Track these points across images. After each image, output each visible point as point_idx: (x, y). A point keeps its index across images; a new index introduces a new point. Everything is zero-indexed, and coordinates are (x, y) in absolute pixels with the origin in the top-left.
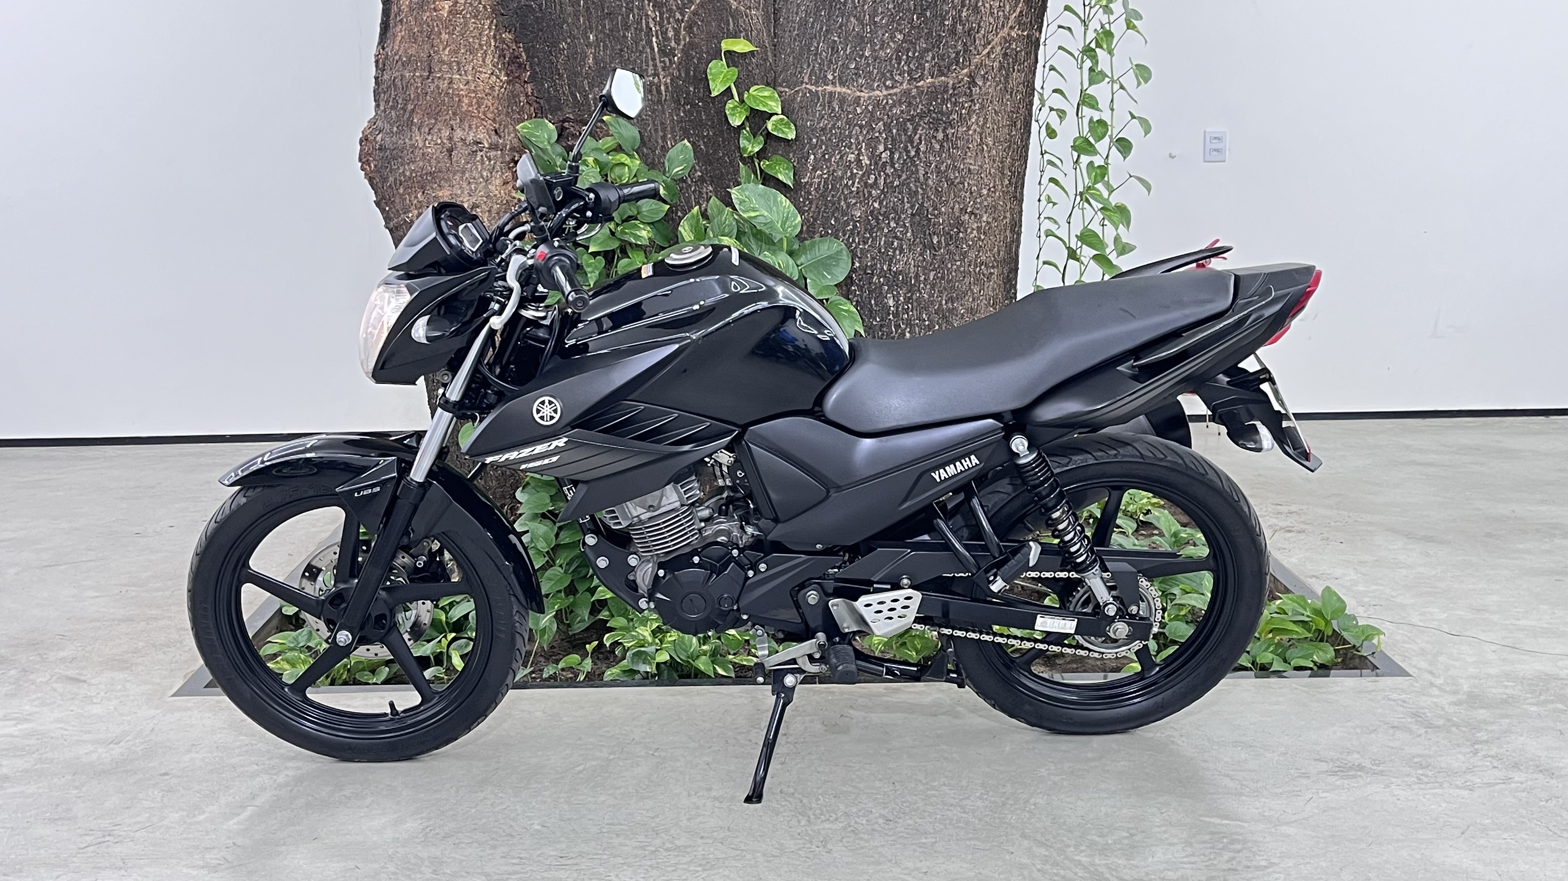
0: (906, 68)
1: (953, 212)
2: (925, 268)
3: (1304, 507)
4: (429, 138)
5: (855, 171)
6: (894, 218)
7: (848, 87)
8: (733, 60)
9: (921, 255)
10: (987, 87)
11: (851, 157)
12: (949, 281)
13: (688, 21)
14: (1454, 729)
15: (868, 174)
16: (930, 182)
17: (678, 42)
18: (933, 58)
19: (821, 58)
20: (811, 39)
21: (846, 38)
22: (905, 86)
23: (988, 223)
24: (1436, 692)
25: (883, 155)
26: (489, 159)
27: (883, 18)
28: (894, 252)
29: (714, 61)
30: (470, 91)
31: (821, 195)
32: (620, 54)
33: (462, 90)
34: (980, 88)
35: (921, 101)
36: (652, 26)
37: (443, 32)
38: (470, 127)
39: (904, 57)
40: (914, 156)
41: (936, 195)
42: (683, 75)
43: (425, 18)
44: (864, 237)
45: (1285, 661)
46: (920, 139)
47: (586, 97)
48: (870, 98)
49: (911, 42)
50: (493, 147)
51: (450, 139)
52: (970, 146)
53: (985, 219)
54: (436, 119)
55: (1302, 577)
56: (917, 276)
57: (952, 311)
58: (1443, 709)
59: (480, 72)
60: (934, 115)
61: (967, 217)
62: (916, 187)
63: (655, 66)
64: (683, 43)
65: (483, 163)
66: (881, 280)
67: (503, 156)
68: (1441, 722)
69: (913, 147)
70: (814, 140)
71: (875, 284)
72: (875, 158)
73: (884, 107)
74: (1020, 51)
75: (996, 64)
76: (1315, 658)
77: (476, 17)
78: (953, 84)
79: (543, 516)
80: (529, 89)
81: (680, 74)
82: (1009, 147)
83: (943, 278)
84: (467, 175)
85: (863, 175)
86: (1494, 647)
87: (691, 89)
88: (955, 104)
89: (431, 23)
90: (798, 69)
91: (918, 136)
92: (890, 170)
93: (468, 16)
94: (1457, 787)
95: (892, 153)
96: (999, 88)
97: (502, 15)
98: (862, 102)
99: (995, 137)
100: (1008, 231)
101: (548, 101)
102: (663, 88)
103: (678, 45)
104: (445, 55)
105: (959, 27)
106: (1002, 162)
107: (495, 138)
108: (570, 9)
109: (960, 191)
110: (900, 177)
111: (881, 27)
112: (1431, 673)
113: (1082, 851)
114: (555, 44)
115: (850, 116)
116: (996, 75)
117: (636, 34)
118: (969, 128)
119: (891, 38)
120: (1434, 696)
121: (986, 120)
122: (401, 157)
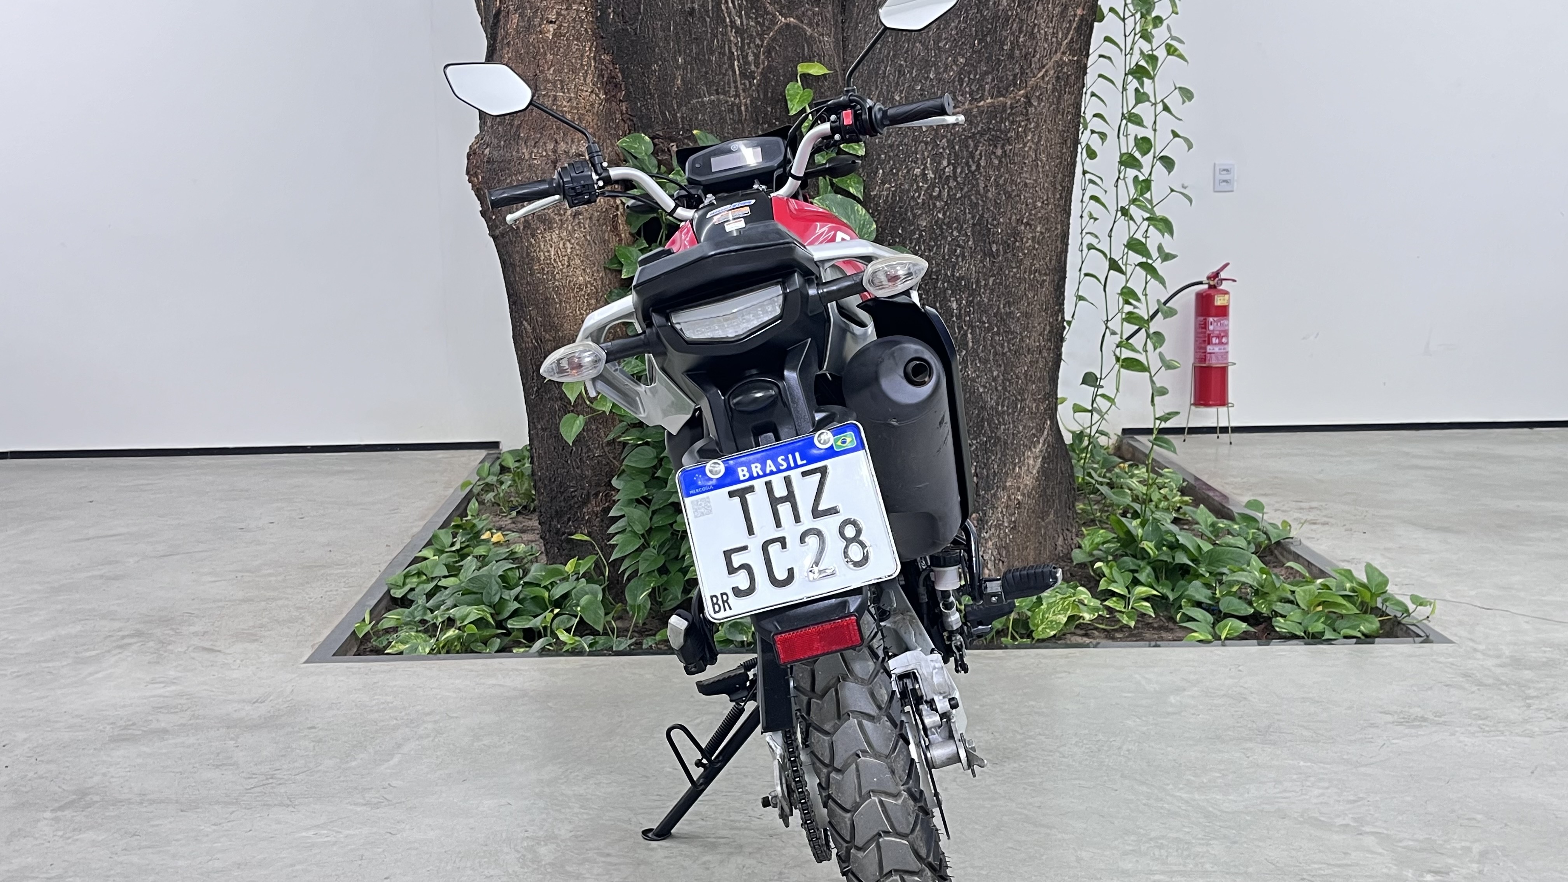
0: (967, 89)
1: (1010, 224)
2: (985, 274)
3: (1323, 504)
4: (536, 151)
5: (921, 184)
6: (956, 228)
8: (807, 82)
9: (982, 262)
10: (1041, 107)
11: (917, 171)
12: (1006, 287)
13: (766, 47)
14: (1504, 687)
15: (932, 186)
16: (990, 195)
17: (757, 66)
18: (993, 80)
19: (889, 81)
20: (879, 63)
21: (912, 63)
22: (967, 106)
23: (1041, 233)
24: (1479, 656)
25: (947, 170)
27: (946, 44)
28: (957, 259)
29: (791, 84)
30: (572, 107)
31: (890, 206)
32: (705, 76)
33: (565, 106)
34: (1036, 109)
35: (981, 120)
36: (734, 50)
37: (548, 54)
38: (573, 142)
39: (966, 79)
40: (975, 171)
41: (995, 208)
42: (762, 97)
43: (531, 41)
44: (929, 245)
45: (1334, 630)
46: (980, 154)
47: (675, 116)
49: (972, 65)
51: (555, 151)
52: (1027, 161)
53: (1038, 229)
54: (542, 134)
55: (1335, 562)
56: (978, 282)
57: (1010, 314)
58: (1490, 670)
59: (582, 90)
60: (993, 133)
61: (1023, 227)
62: (977, 199)
63: (736, 87)
64: (762, 66)
66: (946, 284)
68: (1491, 681)
69: (974, 162)
70: (883, 156)
71: (940, 288)
72: (939, 172)
74: (1071, 75)
75: (1050, 86)
76: (1362, 628)
77: (578, 39)
78: (1011, 104)
79: (638, 501)
80: (624, 108)
81: (759, 96)
82: (1061, 163)
83: (1000, 284)
85: (928, 188)
86: (1526, 619)
87: (769, 109)
88: (1012, 123)
89: (537, 45)
90: (867, 92)
91: (978, 152)
92: (952, 184)
93: (571, 38)
94: (1518, 735)
95: (955, 168)
96: (1051, 108)
97: (602, 37)
99: (1049, 154)
100: (1059, 242)
101: (640, 119)
102: (743, 108)
103: (758, 68)
104: (550, 74)
105: (1017, 52)
106: (1054, 177)
108: (661, 34)
109: (1017, 202)
110: (962, 189)
111: (945, 52)
112: (1471, 640)
113: (1182, 789)
114: (649, 66)
115: (916, 134)
116: (1049, 96)
117: (720, 58)
118: (1025, 145)
119: (954, 61)
120: (1478, 659)
121: (1040, 137)
122: (508, 169)
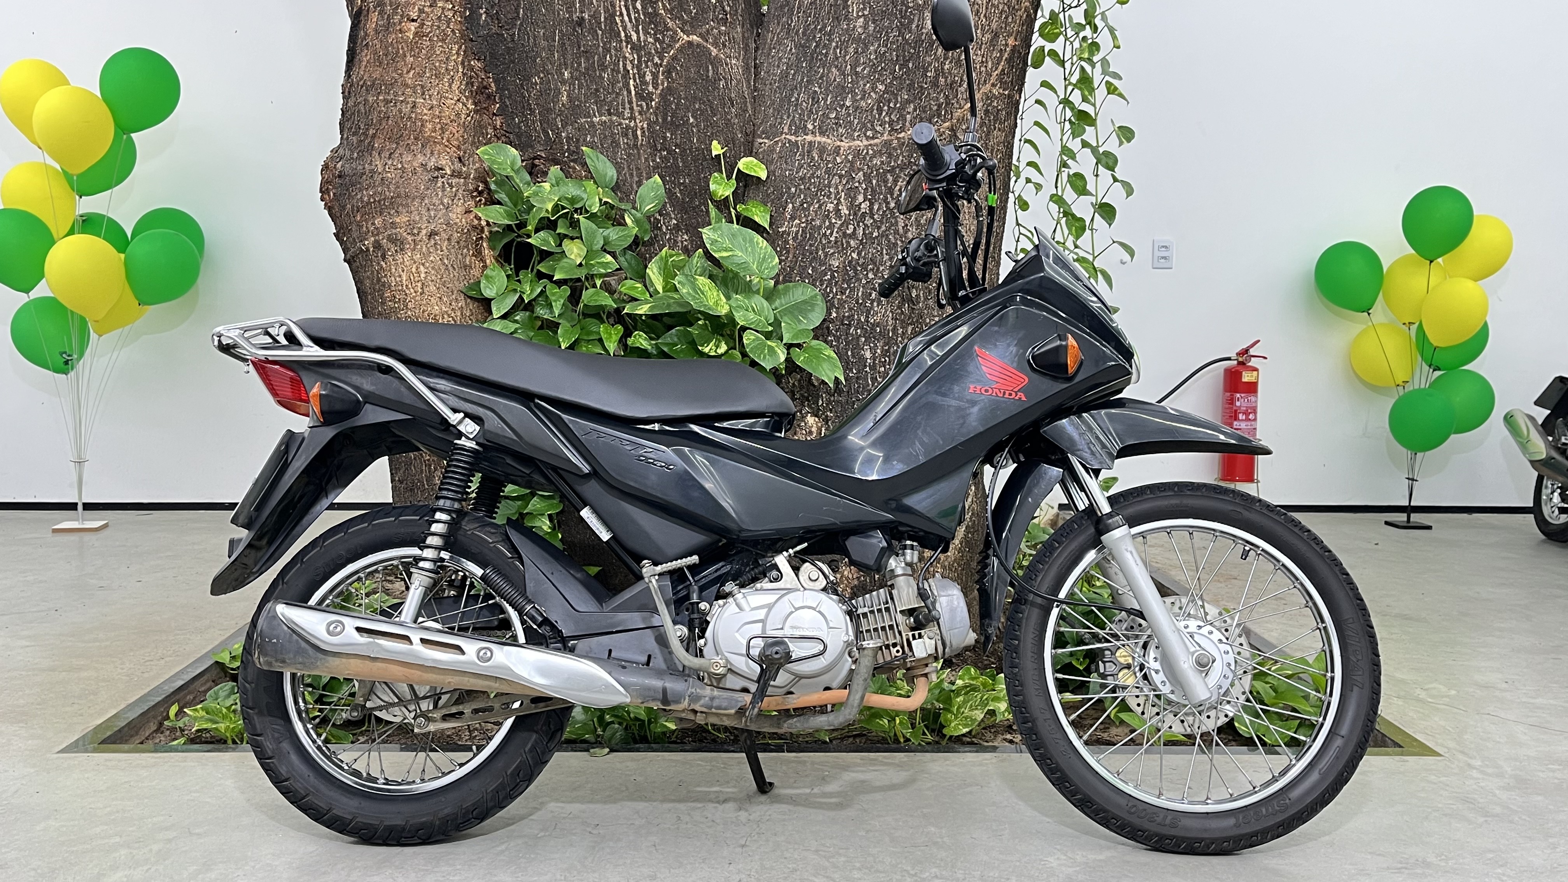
0: (887, 119)
2: (903, 321)
4: (390, 162)
5: (834, 221)
6: (872, 270)
7: (828, 136)
11: (830, 207)
13: (666, 66)
14: (1516, 819)
15: (846, 223)
17: (655, 86)
18: (915, 110)
19: (801, 109)
20: (792, 90)
21: (827, 89)
22: (886, 137)
25: (863, 206)
26: (451, 186)
27: (865, 68)
28: (872, 303)
30: (434, 116)
31: (800, 244)
32: (595, 94)
33: (426, 114)
35: (902, 153)
36: (629, 68)
37: (408, 55)
38: (432, 153)
39: (886, 108)
40: (894, 208)
42: (660, 120)
43: (390, 41)
44: (842, 288)
46: (900, 190)
47: (558, 135)
48: (850, 148)
49: (893, 93)
50: (456, 174)
51: (411, 163)
54: (398, 144)
56: (895, 329)
58: (1493, 794)
59: (447, 98)
60: (915, 167)
62: (896, 239)
63: (631, 109)
64: (661, 87)
65: (444, 190)
66: (859, 331)
67: (465, 184)
69: (893, 199)
70: (793, 190)
71: (852, 335)
72: (854, 208)
73: (864, 158)
74: (1001, 111)
75: (978, 120)
77: (443, 40)
80: (498, 122)
81: (657, 119)
84: (426, 201)
85: (842, 225)
86: (1520, 726)
87: (668, 135)
89: (395, 46)
90: (779, 120)
91: (898, 188)
92: (869, 221)
93: (435, 39)
95: (872, 204)
97: (471, 40)
98: (841, 151)
101: (519, 136)
102: (639, 132)
103: (656, 89)
104: (409, 78)
105: (942, 80)
107: (458, 166)
108: (544, 43)
110: (879, 228)
111: (863, 78)
114: (527, 78)
115: (830, 165)
116: (977, 130)
117: (612, 75)
119: (872, 88)
120: (1476, 779)
122: (359, 183)
